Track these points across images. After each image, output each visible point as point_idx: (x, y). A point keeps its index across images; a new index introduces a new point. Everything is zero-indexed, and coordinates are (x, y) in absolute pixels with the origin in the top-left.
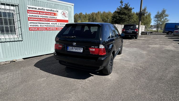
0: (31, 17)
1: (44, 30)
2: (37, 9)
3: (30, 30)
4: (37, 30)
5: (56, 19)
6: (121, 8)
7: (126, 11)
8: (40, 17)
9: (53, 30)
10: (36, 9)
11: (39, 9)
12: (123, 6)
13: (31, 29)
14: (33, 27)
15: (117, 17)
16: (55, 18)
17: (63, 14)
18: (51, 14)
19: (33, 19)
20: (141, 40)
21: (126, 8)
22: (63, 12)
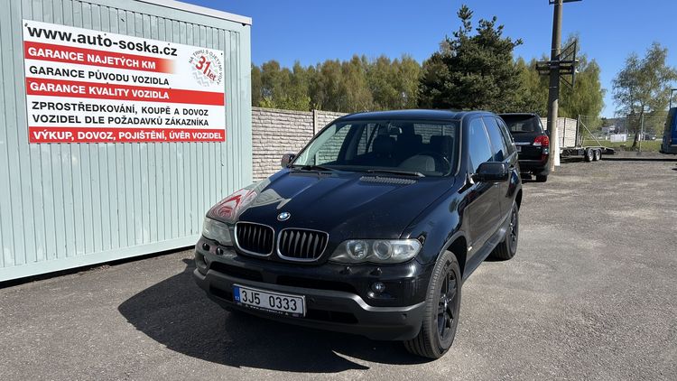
0: (42, 76)
1: (106, 141)
2: (75, 36)
3: (32, 139)
4: (69, 141)
5: (166, 86)
6: (463, 40)
7: (485, 56)
8: (86, 79)
9: (150, 140)
10: (68, 40)
11: (82, 39)
12: (473, 33)
13: (38, 137)
14: (48, 124)
15: (443, 79)
16: (162, 82)
17: (202, 63)
18: (140, 64)
19: (50, 87)
20: (566, 186)
21: (487, 40)
22: (200, 55)
